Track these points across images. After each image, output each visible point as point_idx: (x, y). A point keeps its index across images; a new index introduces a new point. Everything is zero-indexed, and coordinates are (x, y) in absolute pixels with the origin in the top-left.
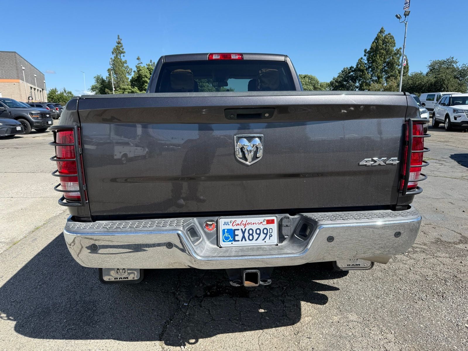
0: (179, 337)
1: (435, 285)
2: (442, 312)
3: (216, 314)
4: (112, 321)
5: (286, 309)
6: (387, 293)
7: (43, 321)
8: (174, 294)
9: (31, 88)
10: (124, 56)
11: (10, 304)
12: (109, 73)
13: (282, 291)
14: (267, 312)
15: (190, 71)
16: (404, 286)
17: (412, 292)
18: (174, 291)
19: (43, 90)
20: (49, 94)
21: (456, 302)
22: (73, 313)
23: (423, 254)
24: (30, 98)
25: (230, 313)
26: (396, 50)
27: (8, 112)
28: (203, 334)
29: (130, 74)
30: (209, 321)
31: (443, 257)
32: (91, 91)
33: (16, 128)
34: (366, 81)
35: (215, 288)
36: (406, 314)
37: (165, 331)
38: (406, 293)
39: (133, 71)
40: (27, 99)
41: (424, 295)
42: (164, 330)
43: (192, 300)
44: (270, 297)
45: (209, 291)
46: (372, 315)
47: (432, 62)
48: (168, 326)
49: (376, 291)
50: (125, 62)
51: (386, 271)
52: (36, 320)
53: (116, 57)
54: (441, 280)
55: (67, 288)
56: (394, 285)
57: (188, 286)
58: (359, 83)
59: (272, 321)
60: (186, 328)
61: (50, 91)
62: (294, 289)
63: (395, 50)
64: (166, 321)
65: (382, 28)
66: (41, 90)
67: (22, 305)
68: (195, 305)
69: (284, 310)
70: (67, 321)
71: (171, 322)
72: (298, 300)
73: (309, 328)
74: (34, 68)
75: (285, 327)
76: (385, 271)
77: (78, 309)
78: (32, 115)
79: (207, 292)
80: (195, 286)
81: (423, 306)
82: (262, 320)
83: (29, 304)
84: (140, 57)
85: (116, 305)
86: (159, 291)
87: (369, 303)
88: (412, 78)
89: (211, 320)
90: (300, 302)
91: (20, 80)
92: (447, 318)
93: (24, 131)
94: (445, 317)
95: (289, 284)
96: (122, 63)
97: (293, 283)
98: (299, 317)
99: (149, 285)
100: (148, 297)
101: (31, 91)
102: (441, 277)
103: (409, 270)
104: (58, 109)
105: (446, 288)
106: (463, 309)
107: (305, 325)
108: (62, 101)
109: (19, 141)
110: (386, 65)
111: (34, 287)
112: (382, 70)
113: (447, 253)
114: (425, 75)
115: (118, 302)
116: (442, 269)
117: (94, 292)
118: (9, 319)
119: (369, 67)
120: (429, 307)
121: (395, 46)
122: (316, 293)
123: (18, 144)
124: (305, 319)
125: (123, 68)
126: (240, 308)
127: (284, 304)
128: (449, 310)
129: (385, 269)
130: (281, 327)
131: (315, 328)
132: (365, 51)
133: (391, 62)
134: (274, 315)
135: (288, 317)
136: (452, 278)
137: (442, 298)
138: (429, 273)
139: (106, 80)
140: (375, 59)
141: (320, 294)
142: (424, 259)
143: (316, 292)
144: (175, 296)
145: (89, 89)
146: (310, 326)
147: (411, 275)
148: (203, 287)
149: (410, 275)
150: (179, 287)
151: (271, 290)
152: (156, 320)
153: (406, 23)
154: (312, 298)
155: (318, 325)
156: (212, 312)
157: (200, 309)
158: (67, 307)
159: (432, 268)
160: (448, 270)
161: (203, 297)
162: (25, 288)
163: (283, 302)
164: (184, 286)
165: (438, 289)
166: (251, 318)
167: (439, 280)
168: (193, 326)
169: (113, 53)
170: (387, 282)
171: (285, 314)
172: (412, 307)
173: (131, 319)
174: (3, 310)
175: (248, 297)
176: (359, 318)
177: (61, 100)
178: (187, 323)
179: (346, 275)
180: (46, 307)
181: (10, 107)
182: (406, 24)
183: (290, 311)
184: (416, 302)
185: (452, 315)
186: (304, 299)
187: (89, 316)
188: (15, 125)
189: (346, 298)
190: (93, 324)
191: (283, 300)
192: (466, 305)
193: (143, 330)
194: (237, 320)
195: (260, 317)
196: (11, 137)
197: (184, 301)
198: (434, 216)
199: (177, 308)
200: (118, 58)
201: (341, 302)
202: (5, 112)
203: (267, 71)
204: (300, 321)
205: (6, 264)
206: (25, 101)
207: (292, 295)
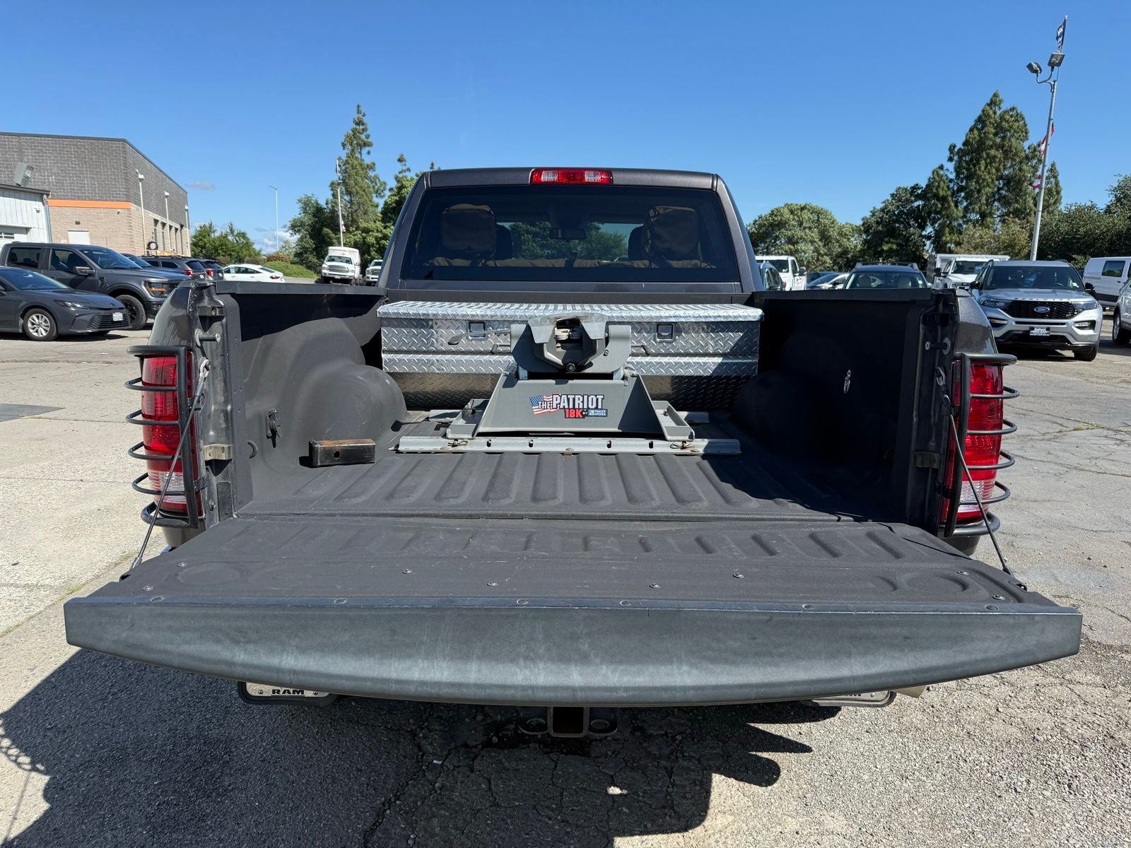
0: (409, 842)
1: (1055, 755)
2: (1063, 827)
3: (504, 791)
4: (261, 790)
5: (675, 789)
6: (928, 768)
7: (107, 779)
8: (414, 734)
9: (156, 221)
10: (369, 153)
11: (41, 733)
12: (332, 192)
13: (671, 744)
14: (625, 795)
15: (488, 209)
16: (975, 752)
17: (994, 768)
18: (414, 728)
19: (182, 226)
20: (195, 237)
21: (1103, 802)
22: (178, 765)
23: (1037, 674)
24: (151, 244)
25: (537, 790)
26: (1029, 148)
27: (97, 277)
28: (467, 838)
29: (382, 194)
30: (485, 806)
31: (1087, 684)
32: (291, 231)
33: (112, 316)
34: (950, 223)
35: (512, 726)
36: (970, 825)
37: (380, 823)
38: (977, 770)
39: (388, 187)
40: (146, 247)
41: (1023, 779)
42: (377, 822)
43: (453, 752)
44: (640, 758)
45: (496, 735)
46: (882, 820)
47: (1121, 179)
48: (388, 812)
49: (903, 760)
50: (372, 167)
51: (935, 711)
52: (93, 777)
53: (351, 155)
54: (1071, 743)
55: (172, 705)
56: (951, 748)
57: (451, 717)
58: (934, 228)
59: (636, 819)
60: (429, 819)
61: (199, 229)
62: (701, 742)
63: (1026, 148)
64: (385, 800)
65: (995, 95)
66: (178, 227)
67: (67, 738)
68: (459, 767)
69: (669, 794)
70: (160, 783)
71: (398, 802)
72: (706, 769)
73: (723, 843)
74: (164, 176)
75: (665, 836)
76: (933, 711)
77: (190, 756)
78: (151, 287)
79: (492, 736)
80: (464, 720)
81: (1015, 806)
82: (611, 814)
83: (84, 737)
84: (405, 157)
85: (276, 754)
86: (380, 727)
87: (882, 789)
88: (1069, 217)
89: (491, 806)
90: (711, 776)
91: (133, 205)
92: (1072, 841)
93: (129, 322)
94: (1068, 840)
95: (690, 728)
96: (363, 169)
97: (700, 727)
98: (702, 814)
99: (359, 709)
100: (353, 739)
101: (155, 229)
102: (1073, 734)
103: (993, 712)
104: (212, 273)
105: (1081, 764)
106: (1119, 823)
107: (714, 834)
108: (223, 254)
109: (115, 346)
110: (1004, 185)
111: (99, 697)
112: (994, 196)
113: (1098, 674)
114: (1101, 211)
115: (281, 746)
116: (1078, 713)
117: (232, 719)
118: (34, 769)
119: (961, 189)
120: (1031, 811)
121: (1027, 139)
122: (753, 755)
123: (113, 354)
124: (716, 820)
125: (366, 181)
126: (562, 781)
127: (670, 778)
128: (1082, 823)
129: (933, 707)
130: (654, 836)
131: (737, 843)
132: (952, 148)
133: (1015, 177)
134: (642, 804)
135: (675, 812)
136: (1101, 739)
137: (1067, 789)
138: (1045, 724)
139: (325, 206)
140: (976, 170)
141: (762, 758)
142: (1038, 685)
143: (754, 753)
144: (415, 739)
145: (285, 226)
146: (726, 838)
147: (997, 727)
148: (484, 723)
149: (995, 726)
150: (427, 720)
151: (645, 742)
152: (363, 796)
153: (1053, 83)
154: (740, 767)
155: (745, 837)
156: (496, 785)
157: (469, 776)
158: (165, 750)
159: (1053, 711)
160: (1094, 719)
161: (480, 746)
162: (80, 697)
163: (670, 773)
164: (440, 718)
165: (1061, 764)
166: (587, 807)
167: (1067, 742)
168: (446, 815)
169: (344, 145)
170: (934, 740)
171: (669, 802)
172: (986, 807)
173: (306, 788)
174: (24, 748)
175: (587, 755)
176: (849, 825)
177: (220, 251)
178: (434, 809)
179: (833, 715)
180: (119, 746)
181: (102, 268)
182: (1053, 87)
183: (682, 797)
184: (1000, 797)
185: (1086, 836)
186: (722, 769)
187: (213, 775)
188: (110, 309)
189: (826, 772)
190: (219, 795)
191: (669, 768)
192: (1127, 812)
193: (330, 817)
194: (553, 810)
195: (609, 806)
196: (100, 336)
197: (434, 754)
198: (1079, 576)
199: (415, 770)
200: (356, 158)
201: (810, 782)
202: (91, 278)
203: (667, 211)
204: (703, 823)
205: (46, 638)
206: (140, 252)
207: (694, 757)
